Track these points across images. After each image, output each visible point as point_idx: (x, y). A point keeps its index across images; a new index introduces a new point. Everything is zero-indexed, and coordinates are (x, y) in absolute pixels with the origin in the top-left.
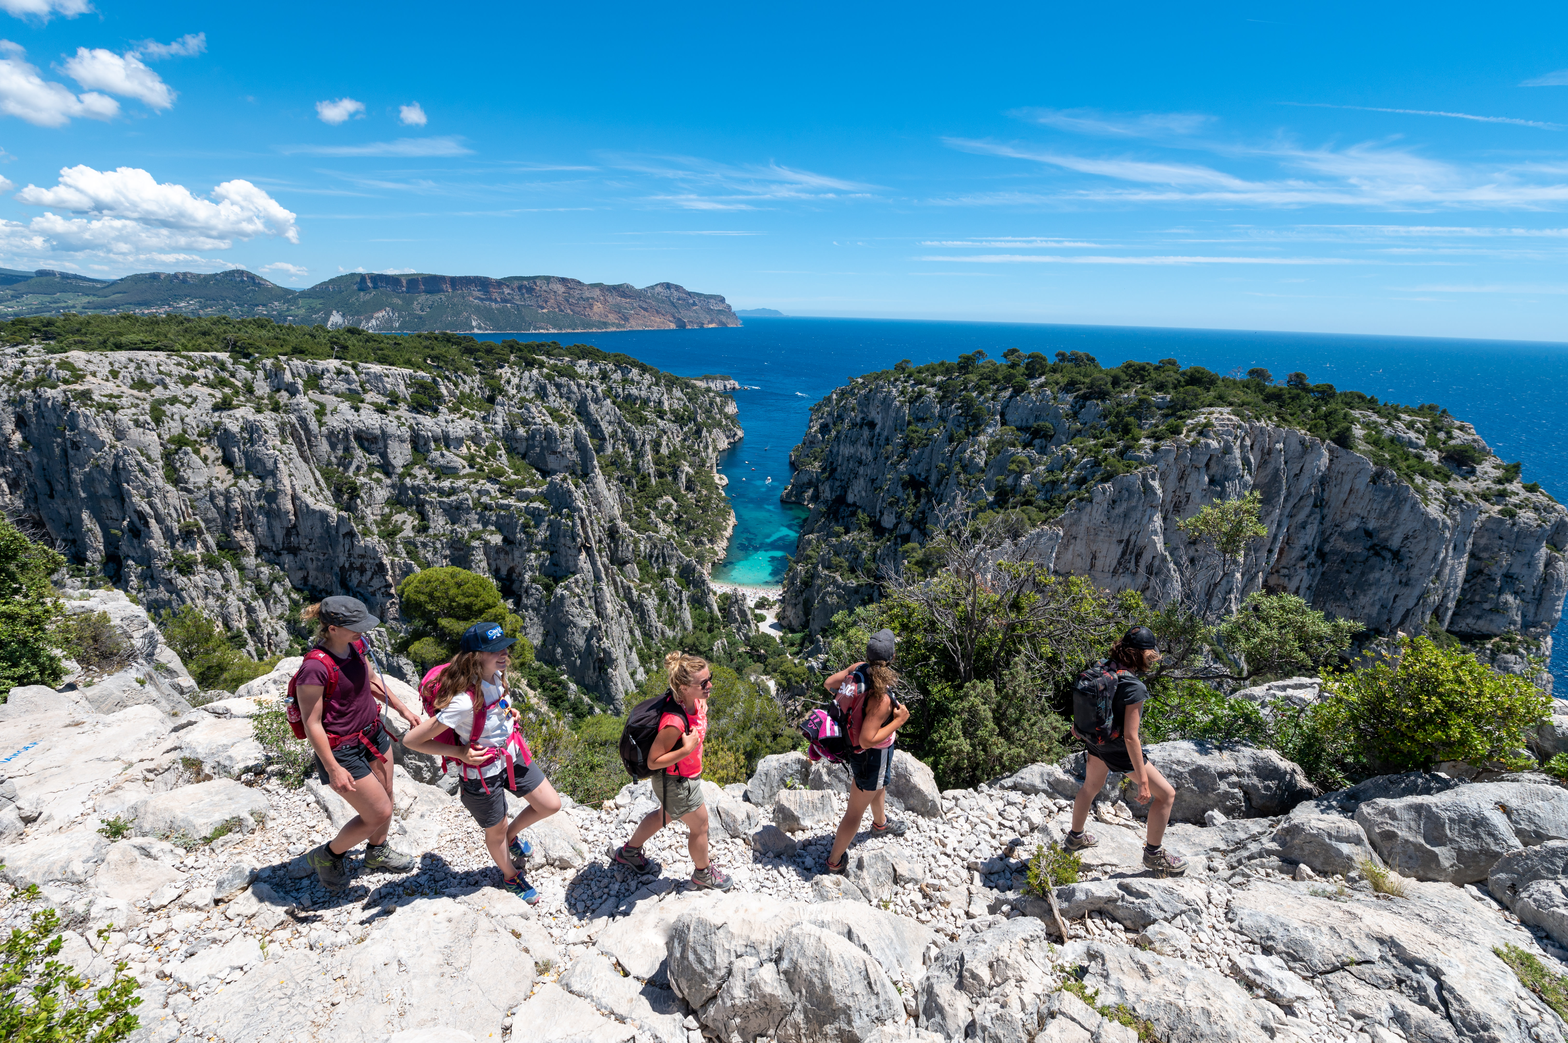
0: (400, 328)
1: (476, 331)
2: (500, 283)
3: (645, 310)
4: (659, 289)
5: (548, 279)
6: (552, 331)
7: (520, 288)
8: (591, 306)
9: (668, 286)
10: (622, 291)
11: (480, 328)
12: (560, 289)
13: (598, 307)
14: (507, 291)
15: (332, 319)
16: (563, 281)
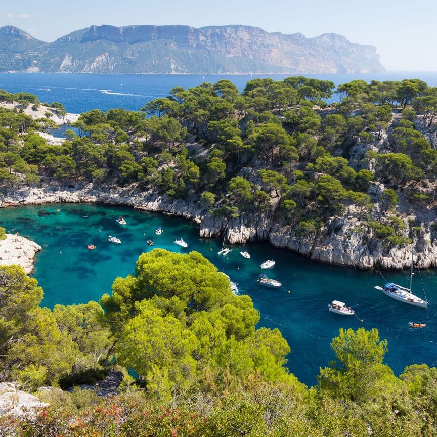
0: (114, 70)
1: (174, 73)
2: (196, 32)
3: (314, 56)
4: (326, 39)
5: (236, 28)
6: (237, 74)
7: (213, 36)
8: (270, 51)
9: (332, 36)
10: (295, 39)
11: (177, 70)
12: (246, 37)
13: (275, 53)
14: (202, 38)
15: (64, 62)
16: (249, 29)
